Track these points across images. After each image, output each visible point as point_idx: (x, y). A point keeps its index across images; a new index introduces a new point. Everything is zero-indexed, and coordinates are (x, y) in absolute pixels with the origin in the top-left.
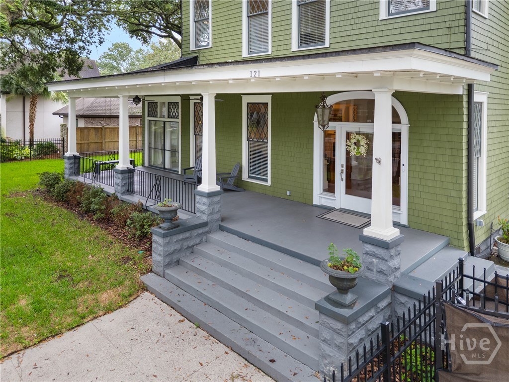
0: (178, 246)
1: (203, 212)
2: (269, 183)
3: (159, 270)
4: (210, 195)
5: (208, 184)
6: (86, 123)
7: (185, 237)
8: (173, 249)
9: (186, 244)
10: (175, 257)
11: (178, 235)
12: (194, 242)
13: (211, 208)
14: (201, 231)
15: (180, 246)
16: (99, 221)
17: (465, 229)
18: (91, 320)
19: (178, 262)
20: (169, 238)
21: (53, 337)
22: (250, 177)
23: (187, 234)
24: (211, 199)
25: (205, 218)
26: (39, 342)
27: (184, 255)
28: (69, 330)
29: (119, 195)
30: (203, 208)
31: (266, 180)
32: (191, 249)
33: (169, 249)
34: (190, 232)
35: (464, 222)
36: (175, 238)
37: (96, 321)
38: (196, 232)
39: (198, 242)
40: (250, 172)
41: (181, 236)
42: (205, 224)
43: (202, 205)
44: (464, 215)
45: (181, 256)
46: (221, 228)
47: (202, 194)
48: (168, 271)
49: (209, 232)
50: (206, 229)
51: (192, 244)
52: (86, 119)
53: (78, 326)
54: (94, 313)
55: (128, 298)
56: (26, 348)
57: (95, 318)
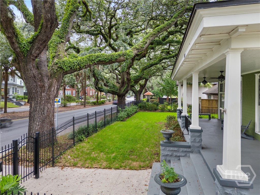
4: (192, 131)
6: (214, 98)
7: (174, 150)
8: (166, 153)
9: (175, 154)
10: (168, 158)
11: (170, 147)
12: (181, 154)
13: (193, 138)
14: (185, 149)
15: (171, 153)
18: (123, 169)
20: (164, 147)
21: (109, 169)
23: (176, 149)
24: (193, 133)
25: (190, 143)
26: (104, 168)
27: (174, 159)
28: (115, 169)
29: (181, 128)
30: (190, 138)
32: (179, 158)
33: (164, 153)
34: (178, 148)
36: (168, 149)
37: (124, 170)
38: (182, 149)
39: (183, 155)
41: (172, 149)
45: (172, 159)
46: (200, 153)
49: (192, 152)
50: (189, 150)
51: (179, 155)
52: (214, 96)
53: (118, 169)
54: (125, 167)
55: (141, 168)
56: (100, 168)
57: (125, 169)
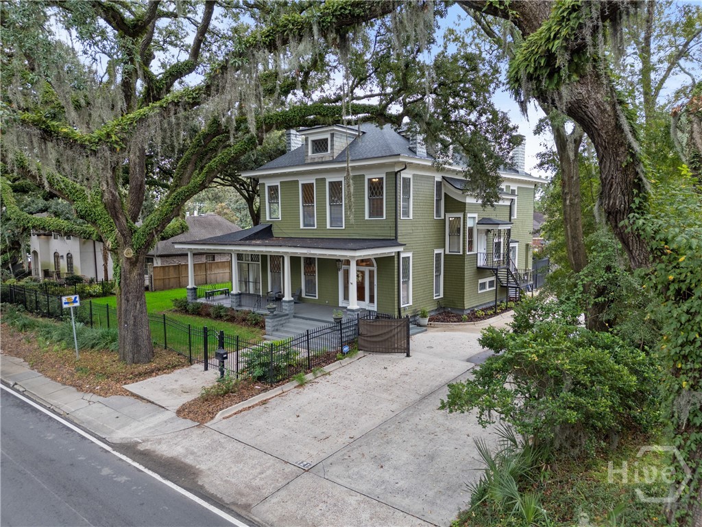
0: (277, 323)
1: (286, 310)
2: (317, 298)
3: (270, 333)
4: (289, 302)
5: (288, 297)
8: (275, 324)
9: (280, 323)
10: (276, 328)
13: (290, 307)
14: (285, 317)
16: (228, 320)
17: (396, 310)
19: (277, 330)
20: (273, 320)
22: (306, 295)
23: (280, 319)
25: (287, 312)
27: (280, 326)
29: (234, 308)
30: (286, 308)
31: (315, 296)
32: (282, 325)
33: (273, 325)
35: (396, 307)
36: (276, 320)
38: (284, 318)
39: (285, 322)
40: (306, 292)
41: (278, 319)
42: (287, 315)
43: (285, 306)
44: (396, 304)
45: (278, 327)
46: (295, 317)
47: (285, 302)
48: (274, 333)
49: (289, 318)
50: (287, 317)
51: (282, 323)
